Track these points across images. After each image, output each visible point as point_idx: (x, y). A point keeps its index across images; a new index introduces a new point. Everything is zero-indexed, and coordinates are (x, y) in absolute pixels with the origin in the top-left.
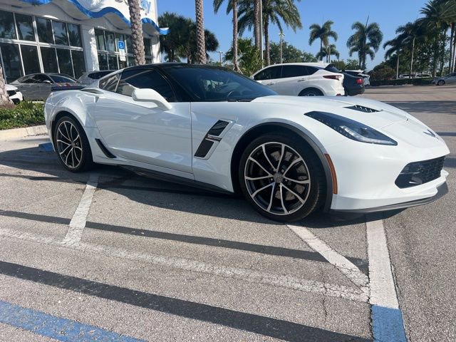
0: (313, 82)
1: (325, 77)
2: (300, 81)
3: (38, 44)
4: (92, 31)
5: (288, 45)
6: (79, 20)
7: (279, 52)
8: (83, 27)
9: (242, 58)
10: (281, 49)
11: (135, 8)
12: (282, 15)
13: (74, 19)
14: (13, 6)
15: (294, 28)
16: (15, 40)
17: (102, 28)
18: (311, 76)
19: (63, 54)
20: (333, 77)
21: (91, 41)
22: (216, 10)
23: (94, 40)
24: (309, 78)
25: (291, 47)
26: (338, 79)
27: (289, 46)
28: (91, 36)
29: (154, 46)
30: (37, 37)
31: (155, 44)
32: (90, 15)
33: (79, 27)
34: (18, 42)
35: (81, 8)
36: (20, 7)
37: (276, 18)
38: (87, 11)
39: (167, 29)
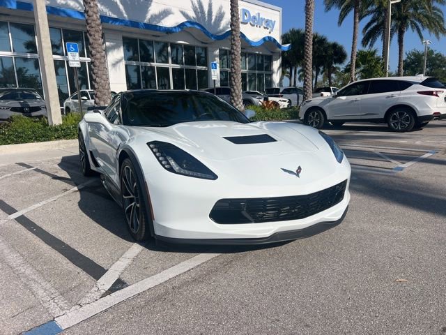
0: (406, 98)
1: (420, 93)
2: (388, 97)
3: (171, 66)
4: (217, 52)
5: (435, 53)
6: (206, 43)
7: (423, 61)
8: (210, 49)
9: (362, 71)
10: (425, 58)
11: (235, 31)
12: (420, 21)
13: (202, 43)
14: (153, 36)
15: (437, 34)
16: (152, 63)
17: (226, 48)
18: (402, 92)
19: (191, 73)
20: (431, 93)
21: (215, 60)
22: (340, 23)
23: (217, 60)
24: (400, 94)
25: (439, 56)
26: (437, 95)
27: (436, 55)
28: (216, 56)
29: (275, 62)
30: (170, 60)
31: (277, 60)
32: (215, 38)
33: (206, 49)
34: (155, 64)
35: (207, 33)
36: (159, 36)
37: (415, 24)
38: (212, 35)
39: (288, 45)
